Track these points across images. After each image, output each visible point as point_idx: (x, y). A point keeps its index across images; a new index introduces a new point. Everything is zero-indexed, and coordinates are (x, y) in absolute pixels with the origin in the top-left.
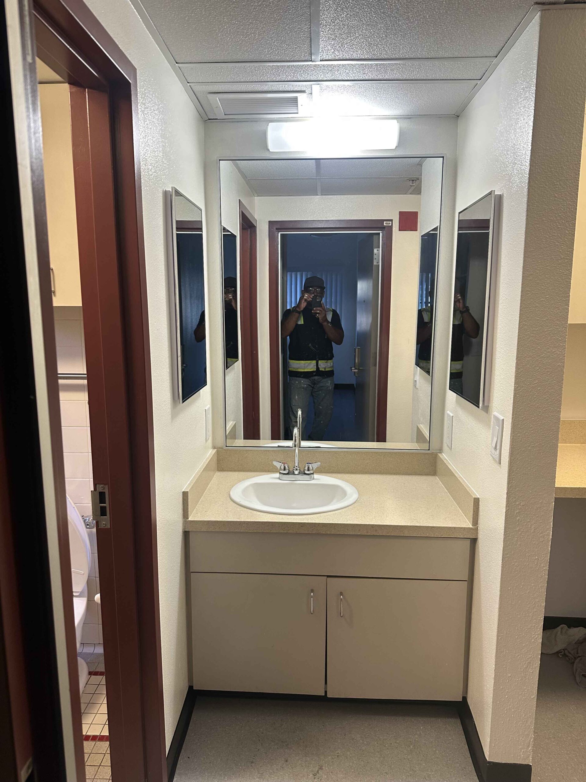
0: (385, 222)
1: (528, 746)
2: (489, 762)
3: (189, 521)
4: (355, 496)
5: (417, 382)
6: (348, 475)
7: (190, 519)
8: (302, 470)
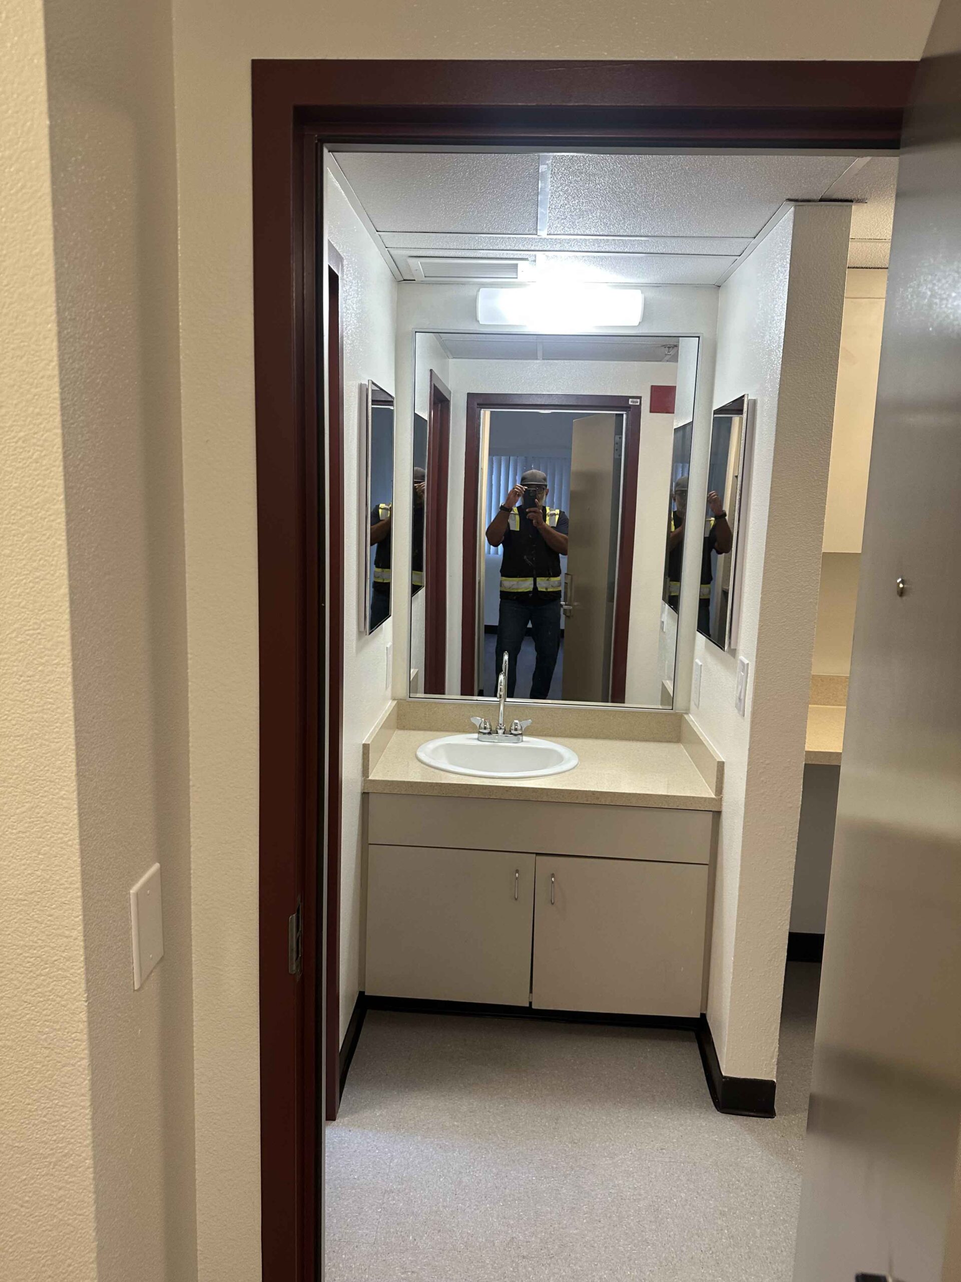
0: (630, 400)
1: (772, 1058)
2: (725, 1077)
3: (369, 780)
4: (574, 762)
5: (665, 623)
6: (566, 739)
7: (370, 778)
8: (508, 729)
